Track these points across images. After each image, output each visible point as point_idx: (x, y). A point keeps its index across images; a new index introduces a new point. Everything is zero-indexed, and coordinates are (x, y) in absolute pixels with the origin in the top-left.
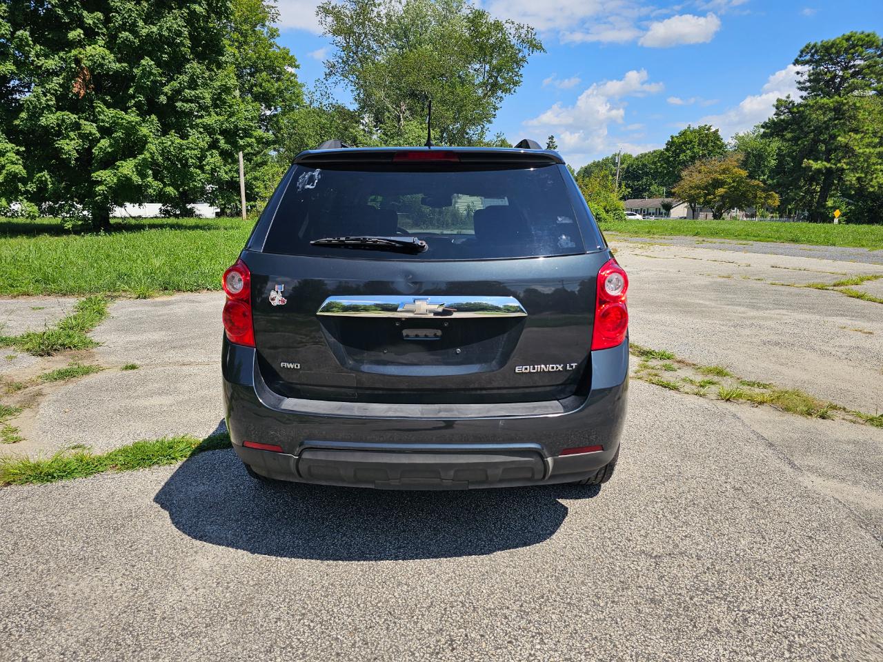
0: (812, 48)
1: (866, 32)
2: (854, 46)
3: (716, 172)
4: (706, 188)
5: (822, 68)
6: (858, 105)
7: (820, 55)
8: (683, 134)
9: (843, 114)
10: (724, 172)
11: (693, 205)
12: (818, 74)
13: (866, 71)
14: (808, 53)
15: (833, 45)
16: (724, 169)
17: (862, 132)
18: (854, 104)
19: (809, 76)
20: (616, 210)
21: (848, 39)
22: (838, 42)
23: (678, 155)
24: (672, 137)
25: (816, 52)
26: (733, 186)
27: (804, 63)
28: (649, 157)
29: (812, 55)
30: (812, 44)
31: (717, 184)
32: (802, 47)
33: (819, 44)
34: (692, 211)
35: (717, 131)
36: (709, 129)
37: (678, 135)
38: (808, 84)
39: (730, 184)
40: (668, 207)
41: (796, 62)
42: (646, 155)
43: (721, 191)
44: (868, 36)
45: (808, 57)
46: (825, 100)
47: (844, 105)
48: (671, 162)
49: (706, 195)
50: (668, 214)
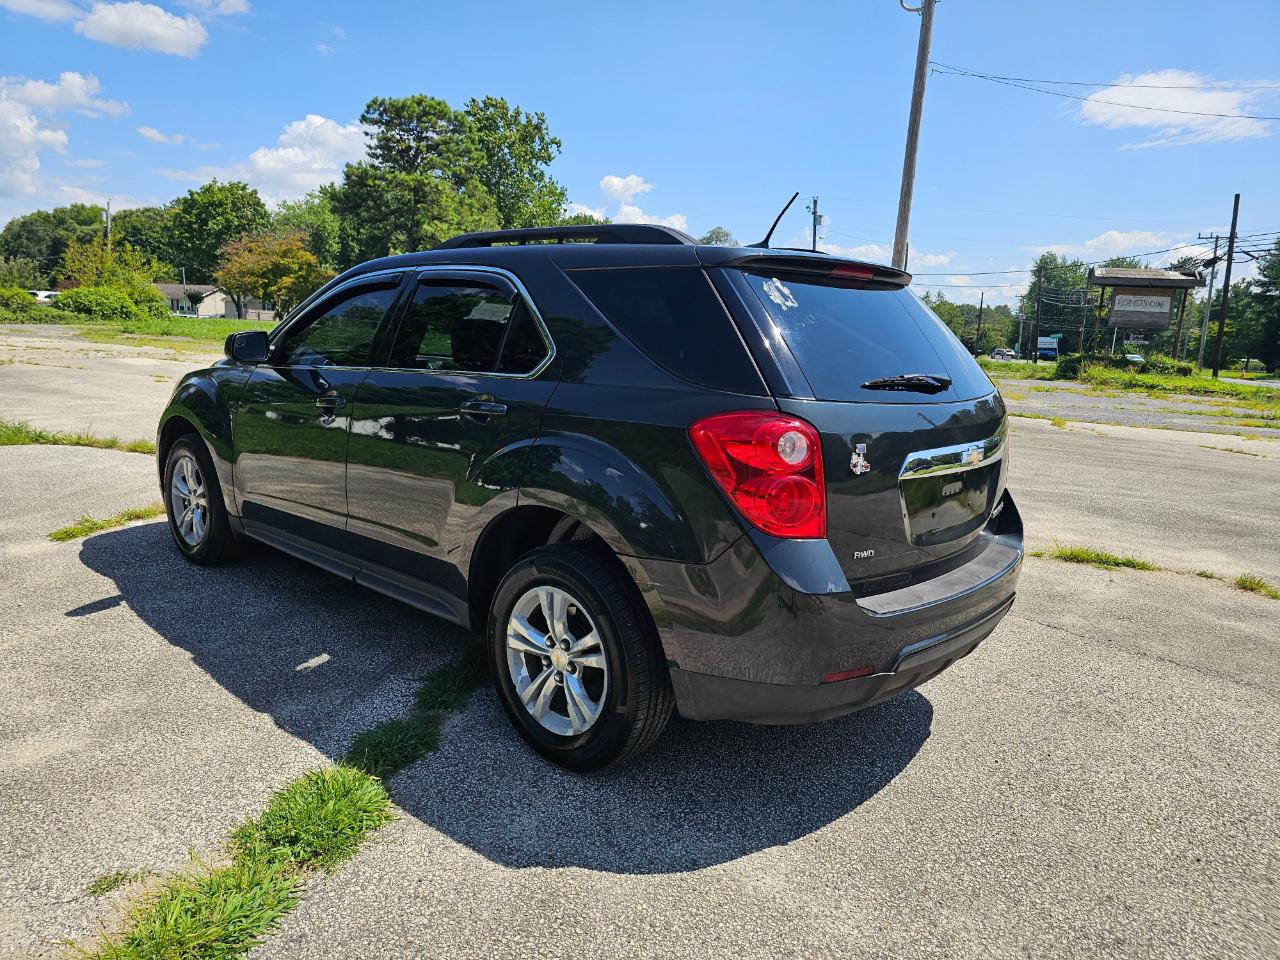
0: (380, 105)
1: (437, 99)
2: (426, 113)
3: (274, 253)
4: (263, 275)
5: (393, 133)
6: (441, 188)
7: (389, 114)
8: (208, 190)
9: (425, 197)
10: (285, 254)
11: (236, 297)
12: (388, 140)
13: (442, 147)
14: (375, 110)
15: (404, 107)
16: (285, 251)
17: (446, 222)
18: (436, 186)
19: (379, 141)
20: (151, 300)
21: (419, 103)
22: (409, 104)
23: (205, 222)
24: (192, 194)
25: (385, 110)
26: (301, 276)
27: (374, 122)
28: (138, 216)
29: (381, 114)
30: (380, 99)
31: (279, 271)
32: (369, 100)
33: (388, 102)
34: (234, 306)
35: (255, 192)
36: (244, 188)
37: (199, 191)
38: (379, 152)
39: (296, 272)
40: (196, 299)
41: (364, 119)
42: (132, 213)
43: (287, 281)
44: (439, 104)
45: (376, 116)
46: (403, 176)
47: (425, 185)
48: (195, 230)
49: (265, 286)
50: (193, 310)
